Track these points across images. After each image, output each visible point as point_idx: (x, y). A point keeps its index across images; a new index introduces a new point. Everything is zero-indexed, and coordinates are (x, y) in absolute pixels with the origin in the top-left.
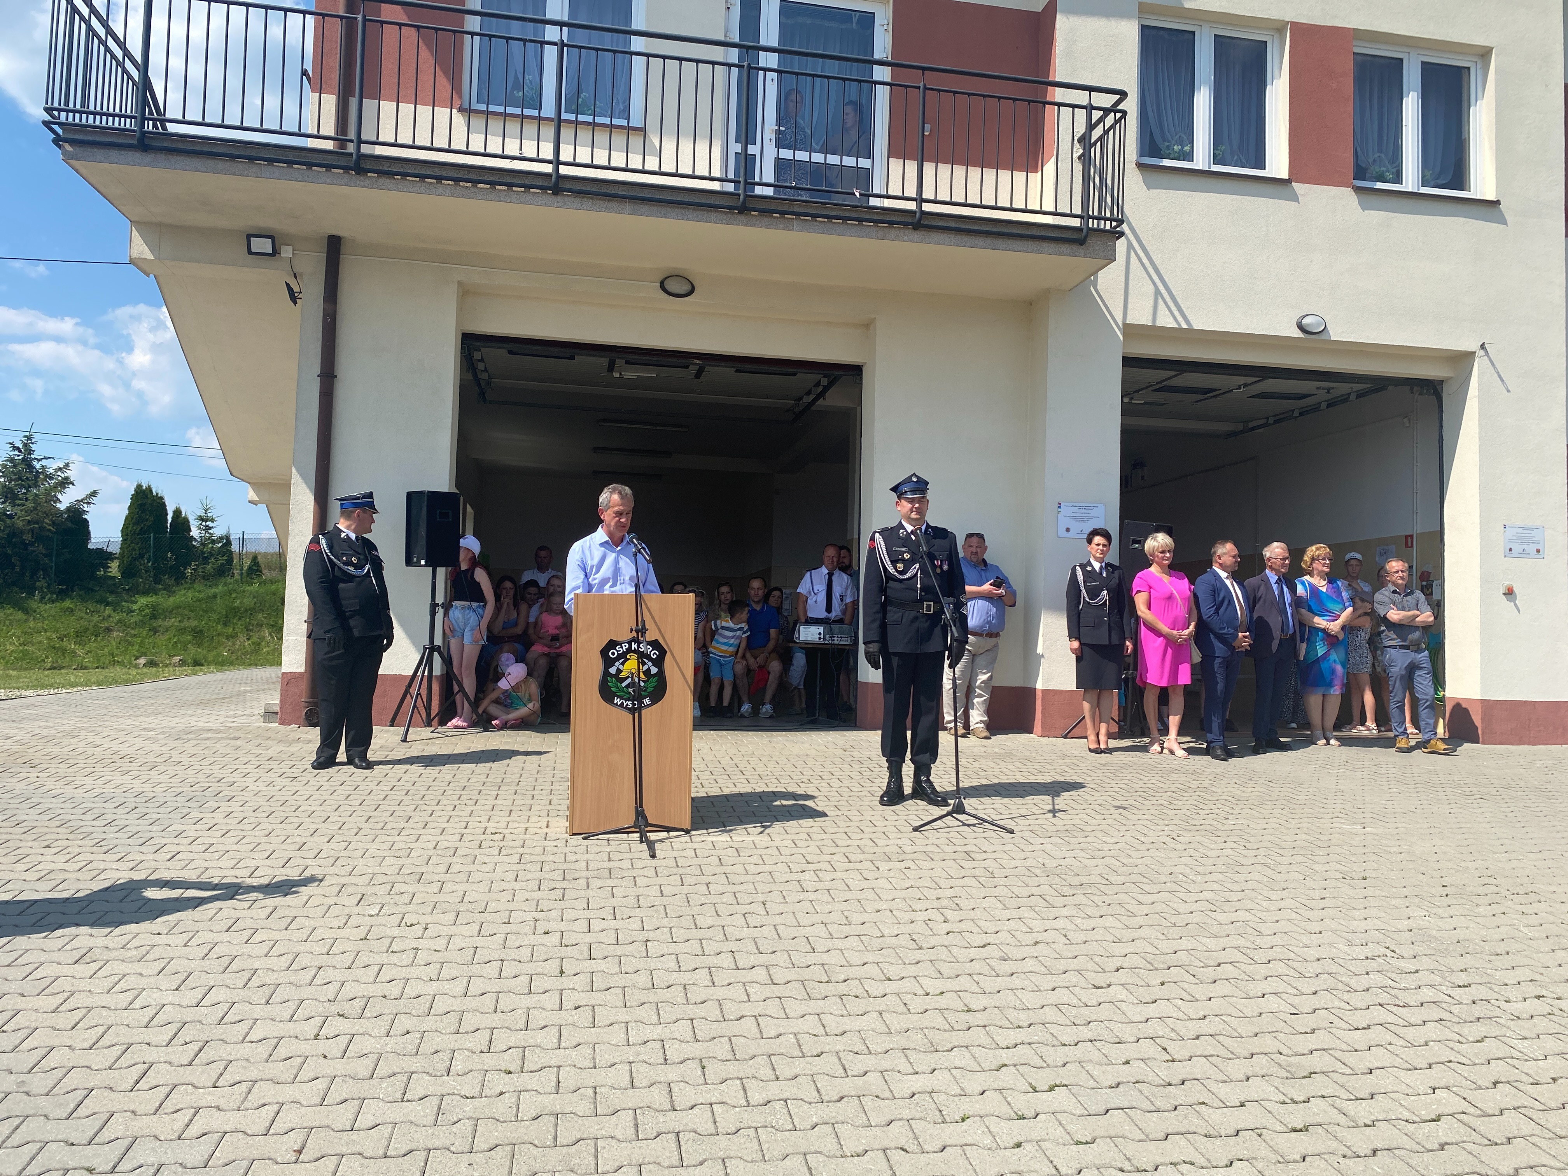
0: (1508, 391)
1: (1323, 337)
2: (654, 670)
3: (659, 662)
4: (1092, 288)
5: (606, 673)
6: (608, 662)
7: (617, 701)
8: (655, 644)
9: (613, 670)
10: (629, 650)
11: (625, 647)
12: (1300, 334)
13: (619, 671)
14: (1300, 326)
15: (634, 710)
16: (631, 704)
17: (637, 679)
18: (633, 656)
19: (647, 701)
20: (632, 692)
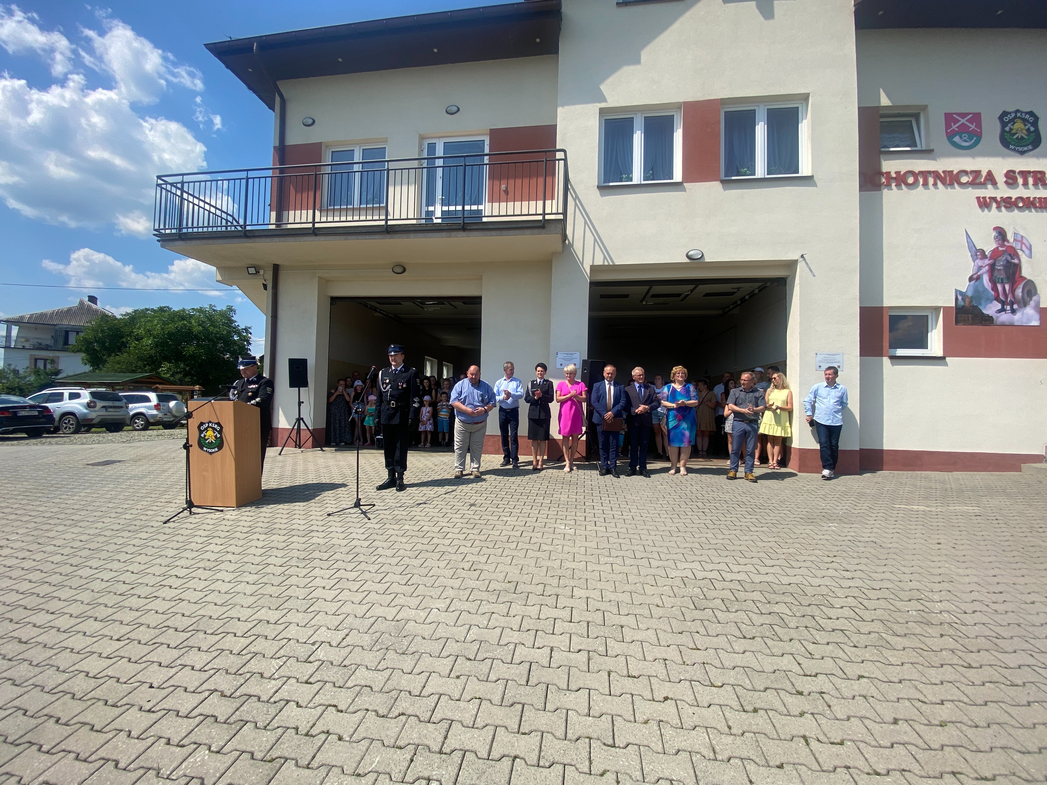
0: (814, 276)
1: (701, 260)
2: (219, 436)
3: (220, 432)
5: (200, 437)
6: (201, 432)
7: (205, 449)
8: (218, 424)
9: (202, 435)
10: (208, 427)
11: (207, 425)
12: (687, 260)
13: (205, 436)
14: (688, 256)
15: (211, 453)
16: (210, 451)
17: (212, 439)
18: (210, 429)
19: (216, 449)
20: (210, 445)
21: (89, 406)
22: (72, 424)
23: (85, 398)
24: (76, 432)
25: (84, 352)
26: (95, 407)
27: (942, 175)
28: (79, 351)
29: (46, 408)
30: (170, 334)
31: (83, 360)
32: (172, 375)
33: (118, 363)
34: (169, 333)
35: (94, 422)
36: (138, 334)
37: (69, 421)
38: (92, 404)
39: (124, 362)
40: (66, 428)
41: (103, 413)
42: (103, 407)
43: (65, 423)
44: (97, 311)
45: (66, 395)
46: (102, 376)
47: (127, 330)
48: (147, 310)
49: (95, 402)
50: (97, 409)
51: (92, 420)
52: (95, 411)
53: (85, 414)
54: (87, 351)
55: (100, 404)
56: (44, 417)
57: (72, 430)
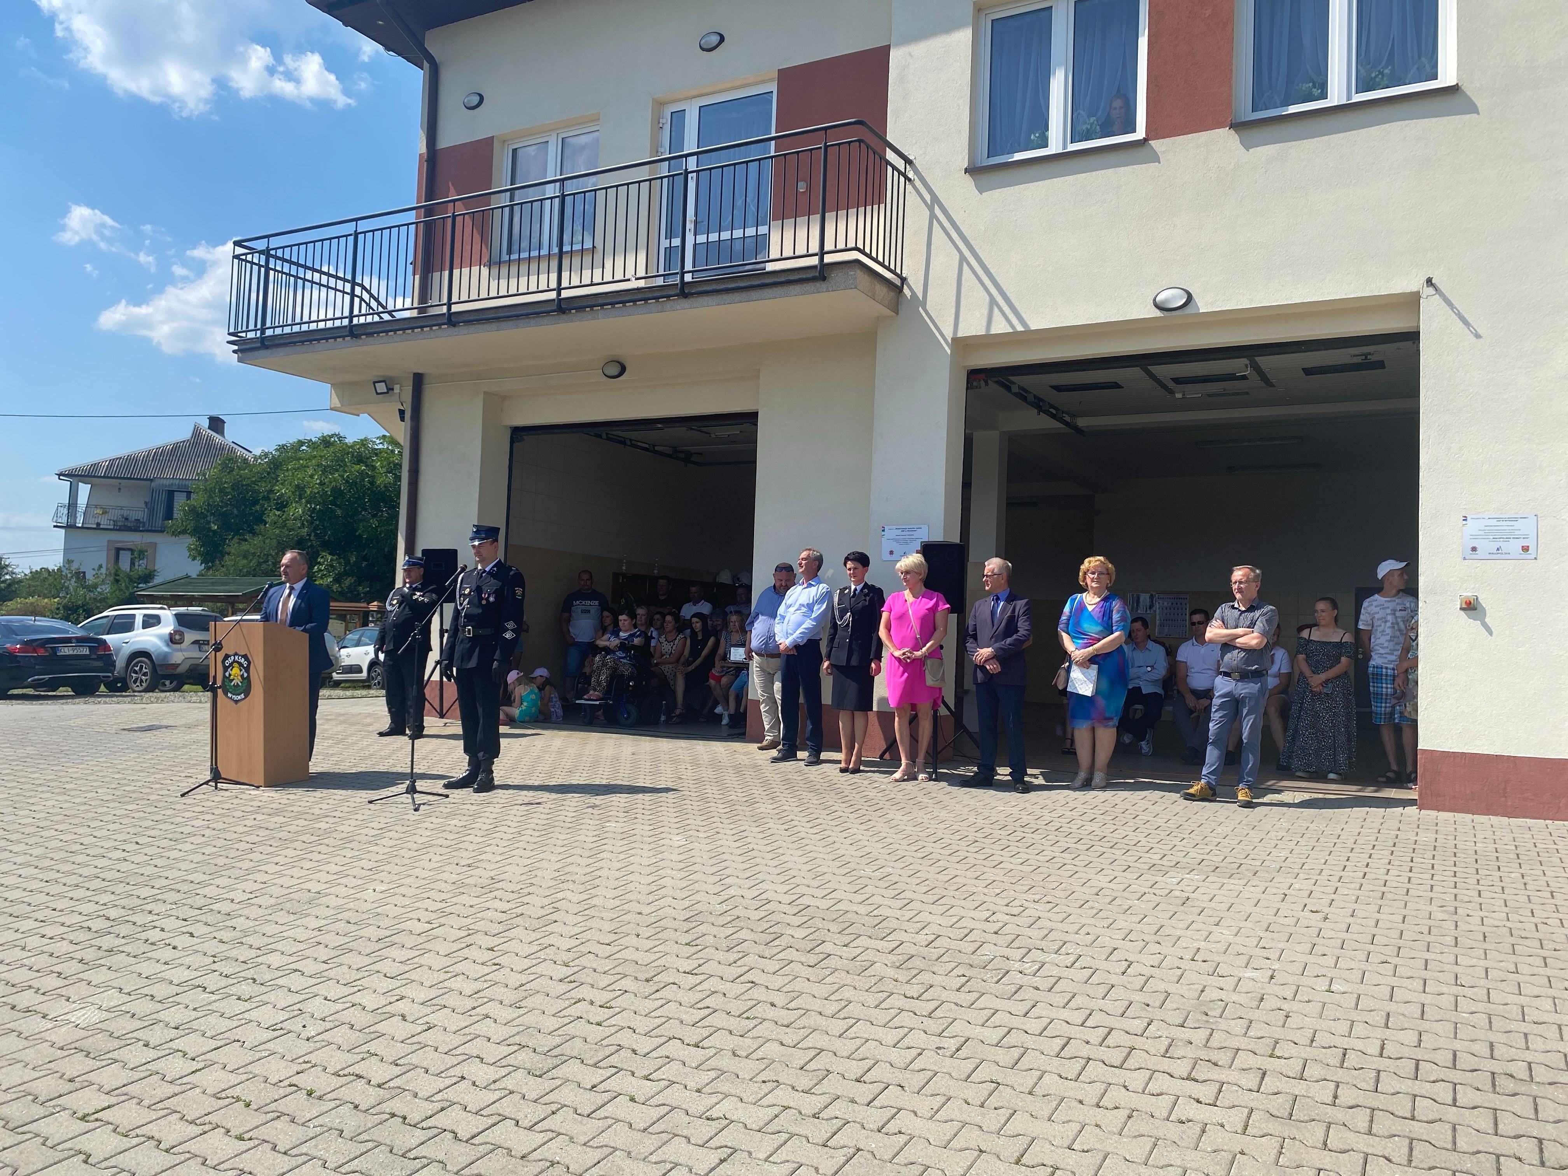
0: (1478, 336)
1: (1188, 310)
2: (246, 675)
3: (247, 669)
4: (920, 309)
5: (224, 675)
6: (226, 669)
7: (230, 695)
8: (245, 657)
9: (227, 674)
10: (234, 661)
11: (233, 658)
12: (1158, 313)
14: (1157, 306)
15: (236, 702)
16: (235, 697)
17: (237, 681)
18: (236, 665)
19: (242, 696)
20: (236, 690)
21: (173, 639)
22: (145, 674)
23: (166, 626)
24: (150, 689)
25: (192, 535)
26: (180, 642)
28: (184, 532)
29: (104, 642)
30: (337, 492)
31: (190, 549)
32: (337, 580)
33: (245, 557)
34: (334, 490)
35: (180, 670)
36: (279, 498)
37: (141, 667)
38: (177, 637)
39: (254, 554)
40: (135, 682)
41: (195, 653)
42: (196, 642)
43: (136, 672)
44: (222, 448)
45: (139, 621)
46: (213, 584)
47: (263, 487)
48: (301, 443)
49: (182, 634)
50: (184, 645)
51: (176, 666)
52: (181, 650)
53: (166, 656)
54: (196, 532)
55: (191, 636)
56: (100, 658)
57: (144, 684)
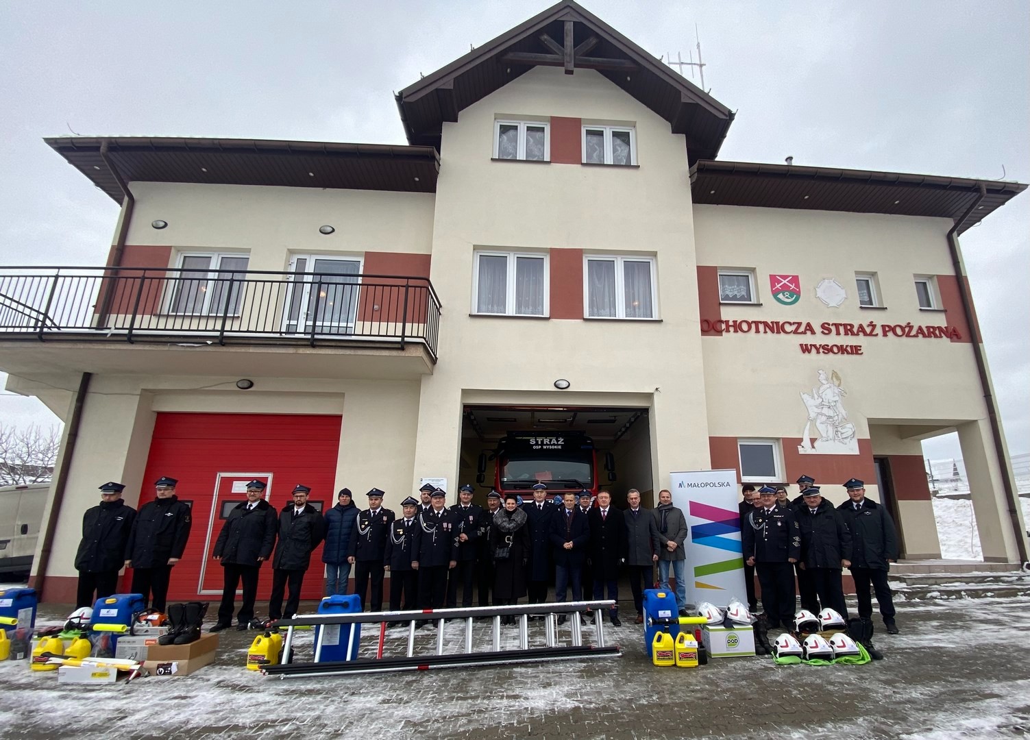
1: (569, 390)
12: (556, 389)
14: (556, 386)
27: (771, 325)
